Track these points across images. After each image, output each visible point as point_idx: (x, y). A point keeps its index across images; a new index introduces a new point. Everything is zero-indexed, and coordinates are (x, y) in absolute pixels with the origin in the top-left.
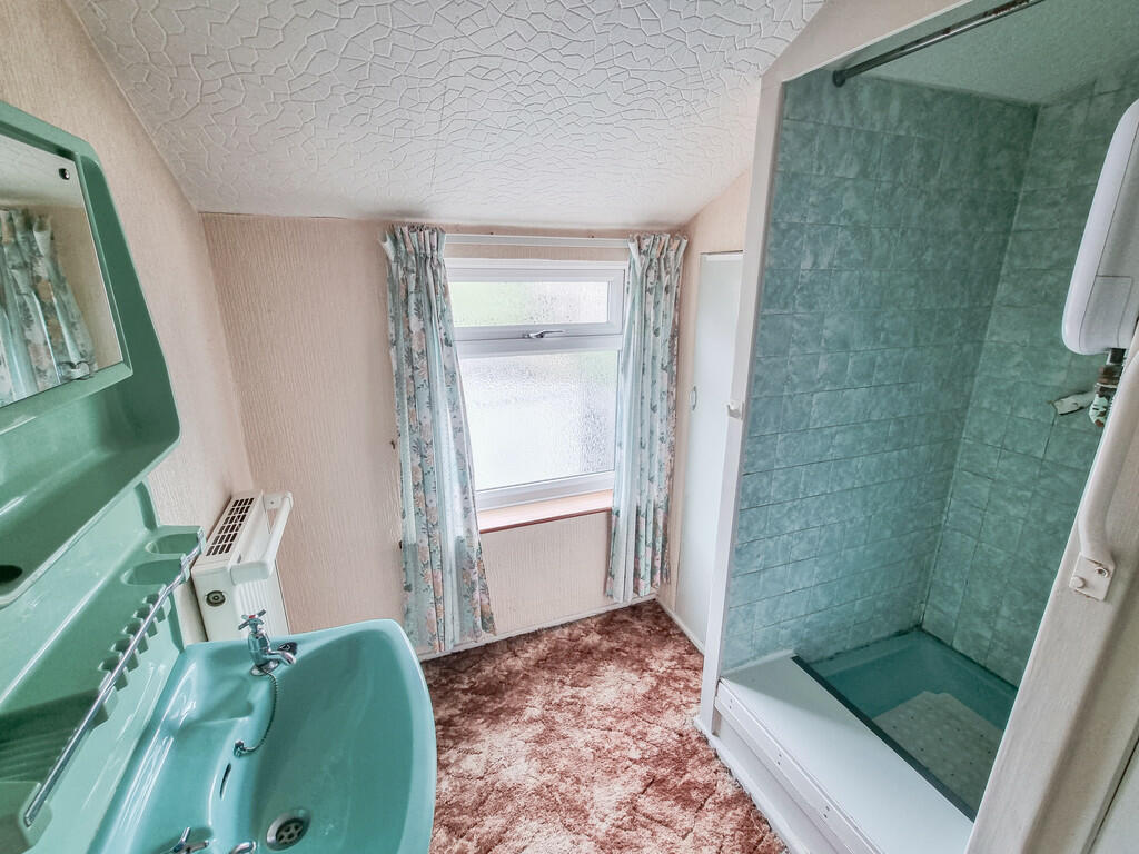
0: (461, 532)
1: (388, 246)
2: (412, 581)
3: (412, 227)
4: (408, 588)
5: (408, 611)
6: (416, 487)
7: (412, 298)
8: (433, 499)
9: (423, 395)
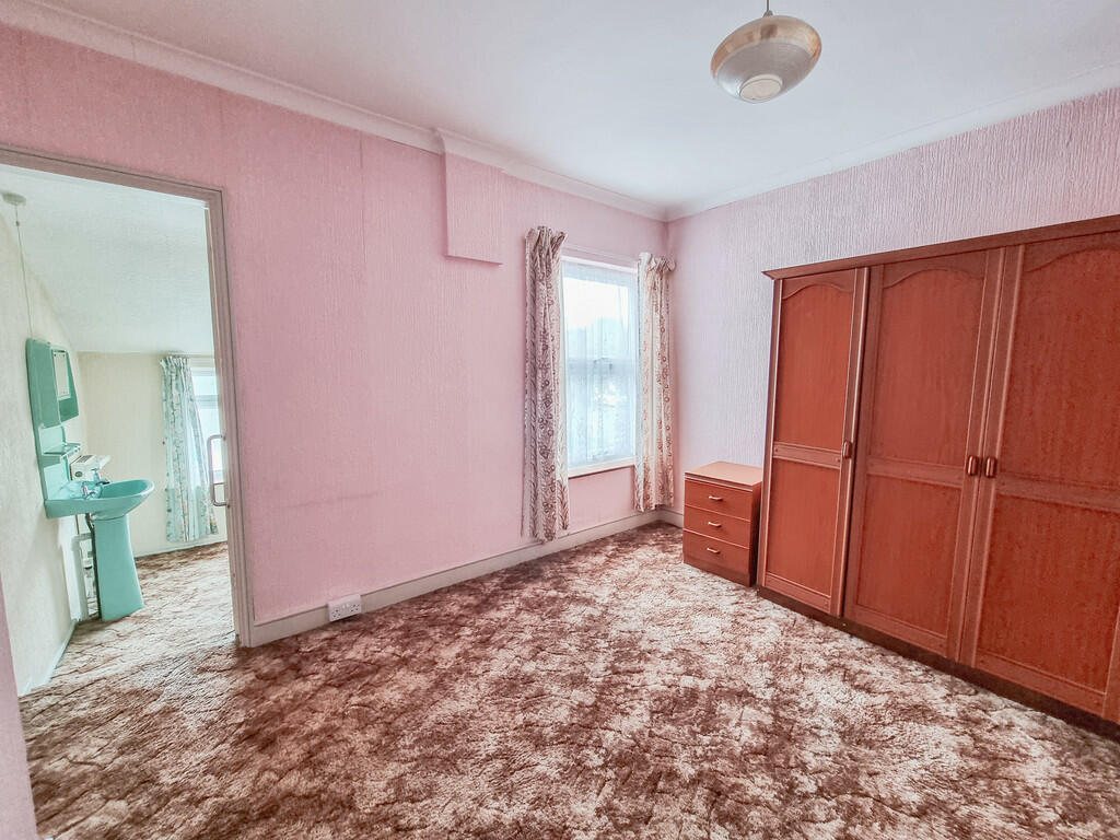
0: (199, 484)
1: (163, 363)
2: (172, 507)
3: (174, 357)
4: (169, 511)
5: (169, 523)
6: (174, 460)
7: (174, 383)
8: (183, 466)
9: (178, 421)
